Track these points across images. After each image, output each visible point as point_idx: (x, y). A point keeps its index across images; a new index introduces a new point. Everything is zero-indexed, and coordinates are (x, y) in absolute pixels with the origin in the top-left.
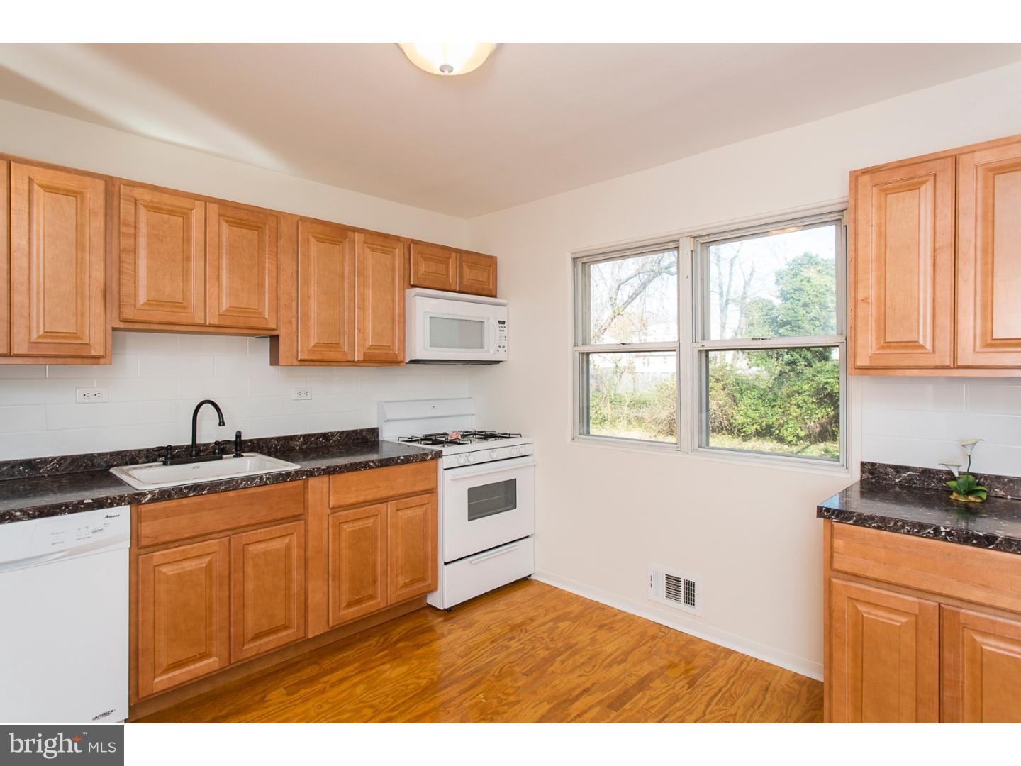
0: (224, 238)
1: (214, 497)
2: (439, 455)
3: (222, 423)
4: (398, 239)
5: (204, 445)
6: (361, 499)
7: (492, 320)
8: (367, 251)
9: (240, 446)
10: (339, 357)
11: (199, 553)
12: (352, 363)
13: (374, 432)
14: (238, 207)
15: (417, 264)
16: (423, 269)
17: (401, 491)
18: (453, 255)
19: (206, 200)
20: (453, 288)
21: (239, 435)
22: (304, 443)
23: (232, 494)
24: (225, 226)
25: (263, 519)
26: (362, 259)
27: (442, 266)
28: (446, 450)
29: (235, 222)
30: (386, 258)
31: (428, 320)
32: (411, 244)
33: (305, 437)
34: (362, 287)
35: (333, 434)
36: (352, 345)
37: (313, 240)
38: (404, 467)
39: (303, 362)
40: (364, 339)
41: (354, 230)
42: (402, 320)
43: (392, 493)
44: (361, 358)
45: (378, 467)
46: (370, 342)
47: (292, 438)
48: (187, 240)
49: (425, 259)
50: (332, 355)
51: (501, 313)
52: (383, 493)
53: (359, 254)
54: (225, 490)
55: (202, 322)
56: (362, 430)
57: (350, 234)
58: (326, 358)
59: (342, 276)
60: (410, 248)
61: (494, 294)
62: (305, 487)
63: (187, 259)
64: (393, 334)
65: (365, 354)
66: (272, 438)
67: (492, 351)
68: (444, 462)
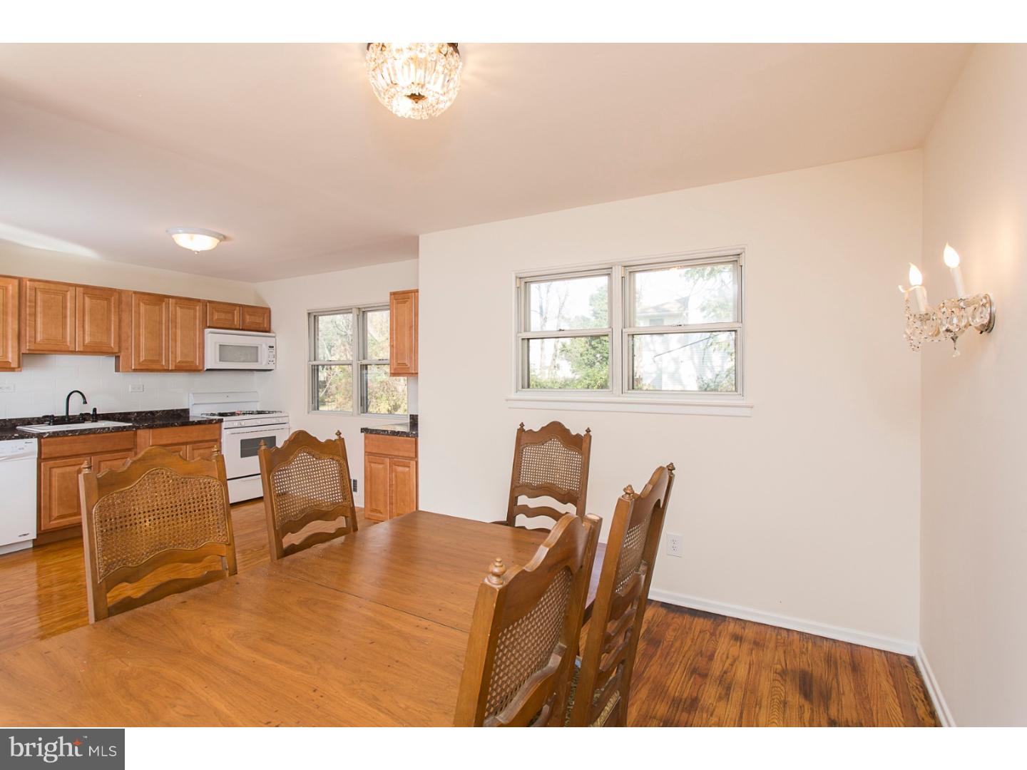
0: (86, 305)
1: (82, 437)
2: (221, 421)
3: (85, 402)
4: (199, 301)
5: (72, 416)
6: (169, 442)
7: (264, 346)
8: (178, 308)
9: (95, 417)
10: (158, 367)
11: (74, 463)
12: (168, 371)
13: (186, 411)
14: (94, 288)
15: (212, 314)
16: (216, 317)
17: (196, 439)
18: (238, 308)
19: (76, 286)
20: (238, 327)
21: (95, 410)
22: (137, 416)
23: (92, 436)
24: (87, 299)
25: (109, 449)
26: (174, 313)
27: (230, 315)
28: (225, 418)
29: (93, 297)
30: (191, 312)
31: (218, 347)
32: (205, 303)
33: (138, 413)
34: (174, 329)
35: (157, 412)
36: (167, 361)
37: (141, 304)
38: (197, 427)
39: (135, 370)
40: (176, 358)
41: (169, 297)
42: (201, 346)
43: (189, 440)
44: (174, 368)
45: (180, 426)
46: (179, 359)
47: (129, 413)
48: (64, 307)
49: (218, 311)
50: (154, 366)
51: (271, 342)
52: (185, 440)
53: (172, 312)
54: (89, 434)
55: (73, 349)
56: (177, 410)
57: (166, 300)
58: (150, 368)
59: (160, 323)
60: (206, 306)
61: (267, 329)
62: (135, 434)
63: (65, 317)
64: (196, 354)
65: (176, 366)
66: (116, 413)
67: (264, 363)
68: (224, 425)
